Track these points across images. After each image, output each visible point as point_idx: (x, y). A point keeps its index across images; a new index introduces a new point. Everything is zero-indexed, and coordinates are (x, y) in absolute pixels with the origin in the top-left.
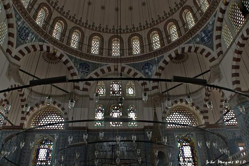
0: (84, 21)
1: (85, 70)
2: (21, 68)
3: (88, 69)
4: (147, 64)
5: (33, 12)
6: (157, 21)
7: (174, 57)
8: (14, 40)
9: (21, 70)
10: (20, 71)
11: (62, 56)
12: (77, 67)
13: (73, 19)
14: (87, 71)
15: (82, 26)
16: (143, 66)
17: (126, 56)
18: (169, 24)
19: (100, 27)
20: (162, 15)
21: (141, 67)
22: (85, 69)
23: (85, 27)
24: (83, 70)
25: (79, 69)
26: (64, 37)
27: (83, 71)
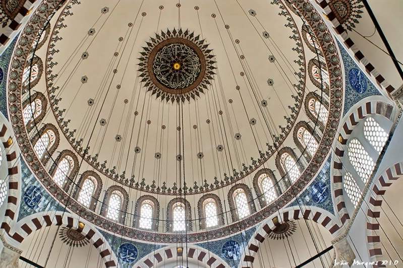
0: (128, 176)
1: (128, 256)
2: (22, 255)
3: (134, 253)
4: (231, 243)
5: (50, 164)
6: (242, 173)
7: (273, 230)
8: (15, 208)
9: (22, 258)
10: (20, 260)
11: (92, 233)
12: (115, 251)
13: (111, 174)
14: (132, 258)
15: (125, 185)
16: (224, 247)
17: (196, 230)
18: (261, 176)
19: (153, 186)
20: (249, 163)
21: (220, 248)
22: (129, 254)
23: (131, 186)
24: (126, 255)
25: (119, 254)
26: (97, 202)
27: (126, 258)
